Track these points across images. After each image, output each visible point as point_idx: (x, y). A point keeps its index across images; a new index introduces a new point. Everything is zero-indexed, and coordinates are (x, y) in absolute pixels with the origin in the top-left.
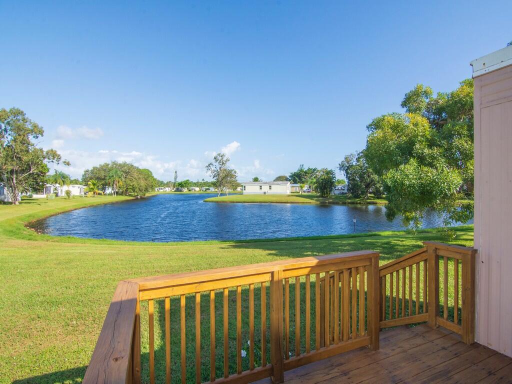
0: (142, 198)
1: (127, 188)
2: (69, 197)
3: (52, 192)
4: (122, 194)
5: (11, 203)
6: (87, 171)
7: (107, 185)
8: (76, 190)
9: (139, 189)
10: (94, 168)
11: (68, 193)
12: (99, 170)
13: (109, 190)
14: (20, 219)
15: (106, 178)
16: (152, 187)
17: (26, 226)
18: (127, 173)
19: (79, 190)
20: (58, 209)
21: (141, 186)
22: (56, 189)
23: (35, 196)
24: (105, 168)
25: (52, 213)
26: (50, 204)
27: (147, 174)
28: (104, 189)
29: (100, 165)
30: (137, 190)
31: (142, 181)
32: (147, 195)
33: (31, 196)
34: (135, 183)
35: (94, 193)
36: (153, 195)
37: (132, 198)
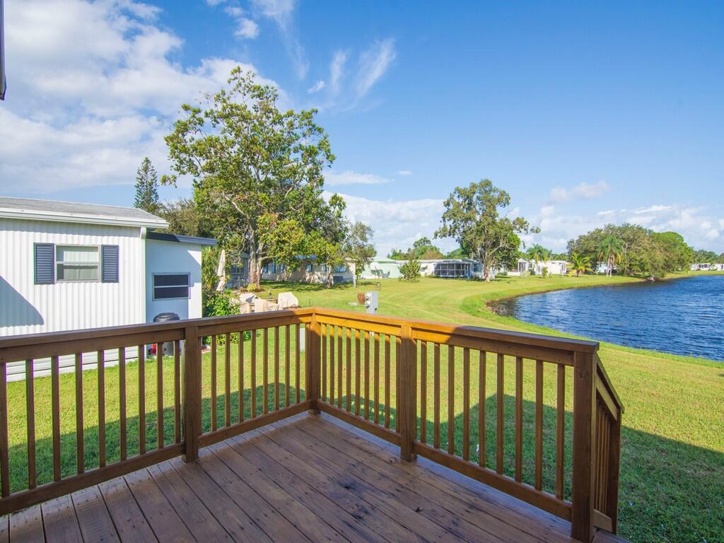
0: (657, 280)
1: (630, 265)
2: (544, 275)
3: (527, 269)
4: (622, 273)
5: (484, 280)
6: (572, 242)
7: (598, 260)
8: (555, 268)
9: (652, 265)
10: (581, 237)
11: (545, 270)
12: (587, 240)
13: (603, 268)
14: (484, 296)
15: (597, 250)
16: (682, 263)
17: (488, 304)
18: (631, 241)
19: (560, 267)
20: (527, 289)
21: (655, 261)
22: (531, 266)
23: (510, 274)
24: (596, 236)
25: (519, 294)
26: (521, 283)
27: (671, 242)
28: (594, 266)
29: (589, 233)
30: (648, 267)
31: (658, 253)
32: (669, 276)
33: (505, 274)
34: (645, 256)
35: (578, 272)
36: (685, 276)
37: (637, 280)
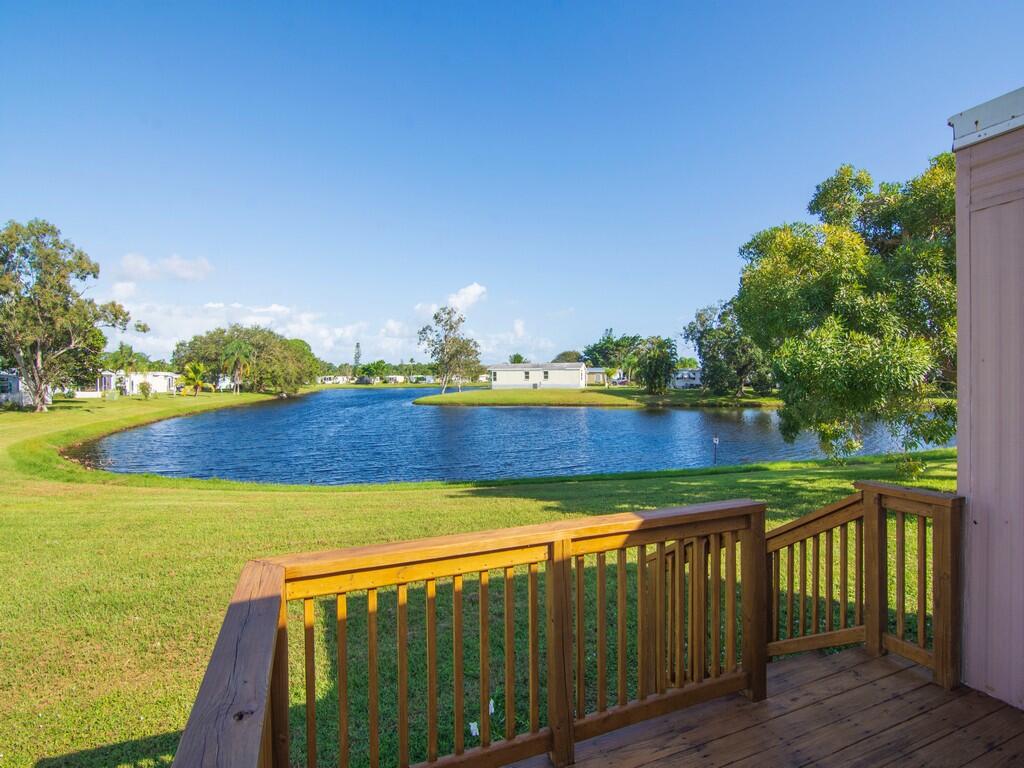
0: (289, 397)
1: (261, 378)
2: (146, 395)
3: (113, 386)
4: (251, 390)
5: (33, 408)
6: (181, 344)
7: (221, 372)
8: (159, 383)
9: (285, 380)
10: (196, 338)
11: (145, 388)
12: (205, 343)
13: (225, 383)
14: (49, 439)
15: (219, 358)
16: (311, 376)
17: (62, 453)
18: (260, 348)
19: (166, 382)
20: (126, 420)
21: (288, 374)
22: (120, 380)
23: (80, 395)
24: (217, 338)
25: (114, 429)
26: (110, 409)
27: (300, 350)
28: (215, 380)
29: (208, 333)
30: (281, 381)
31: (291, 364)
32: (302, 391)
33: (71, 395)
34: (277, 368)
35: (196, 388)
36: (313, 390)
37: (270, 397)
